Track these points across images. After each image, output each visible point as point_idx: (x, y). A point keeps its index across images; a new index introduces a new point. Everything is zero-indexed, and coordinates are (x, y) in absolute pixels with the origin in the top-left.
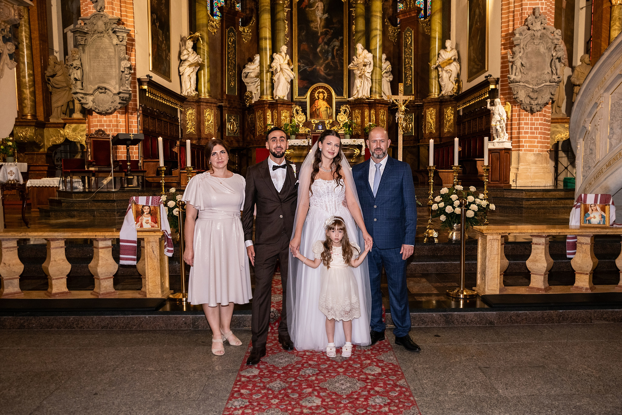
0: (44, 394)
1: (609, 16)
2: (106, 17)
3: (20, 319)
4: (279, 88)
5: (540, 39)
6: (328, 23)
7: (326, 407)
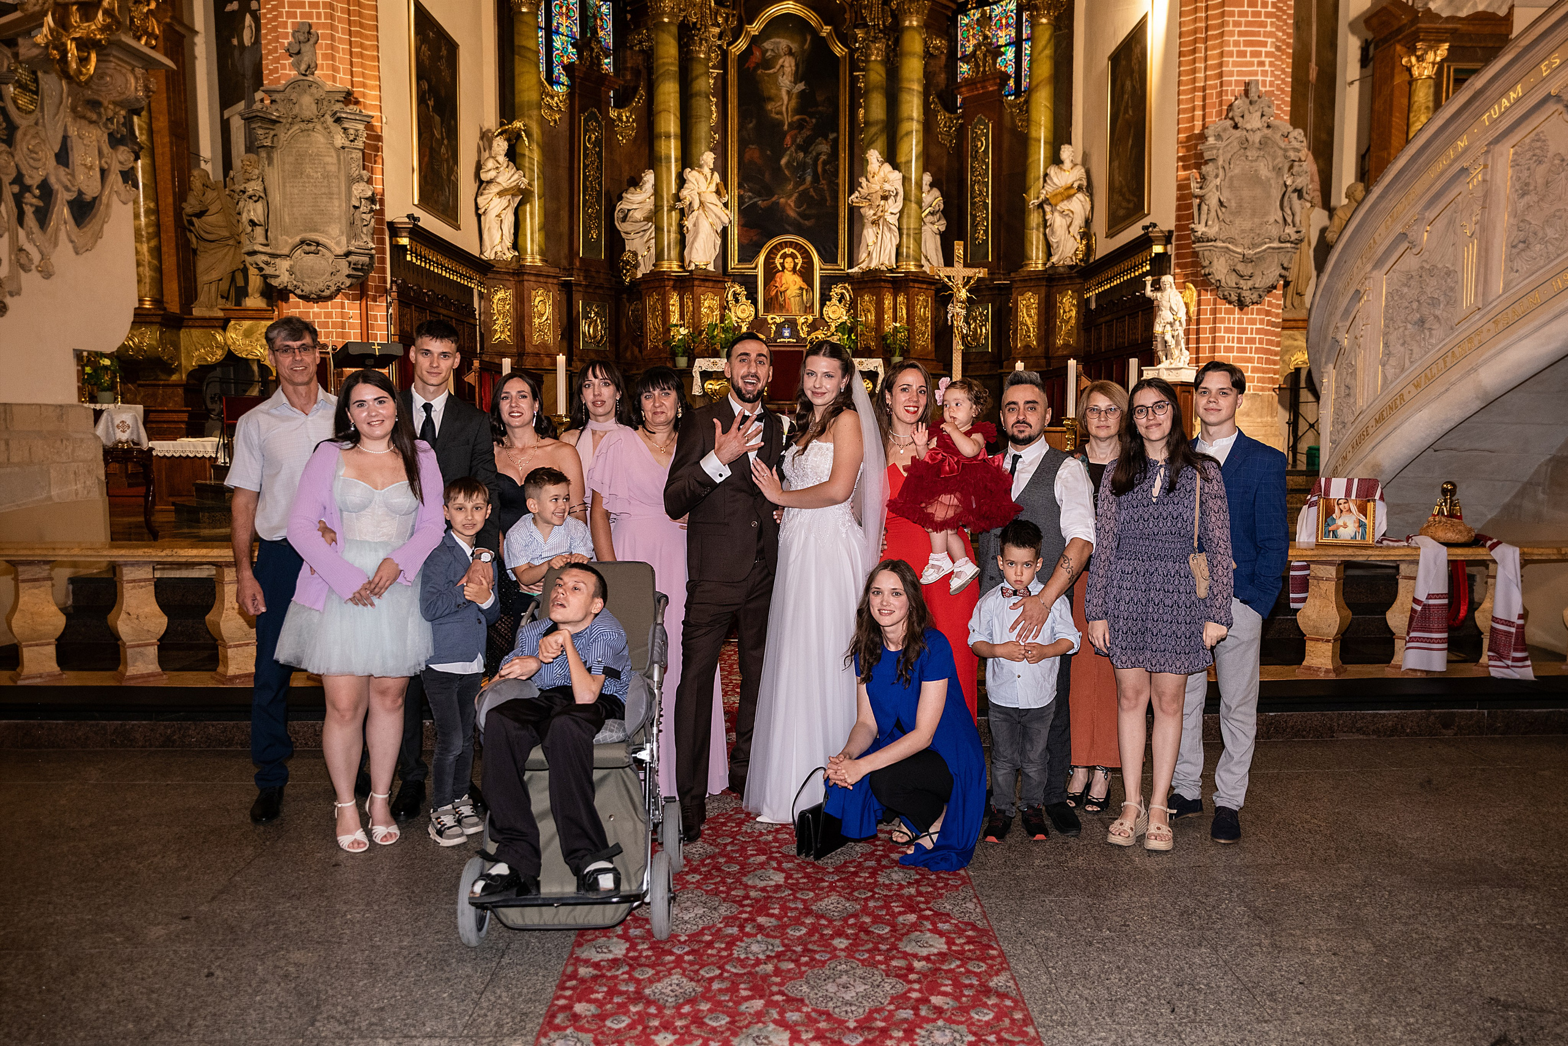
0: (233, 864)
1: (1405, 101)
2: (318, 86)
3: (165, 726)
4: (696, 245)
5: (1260, 149)
6: (805, 102)
7: (795, 888)
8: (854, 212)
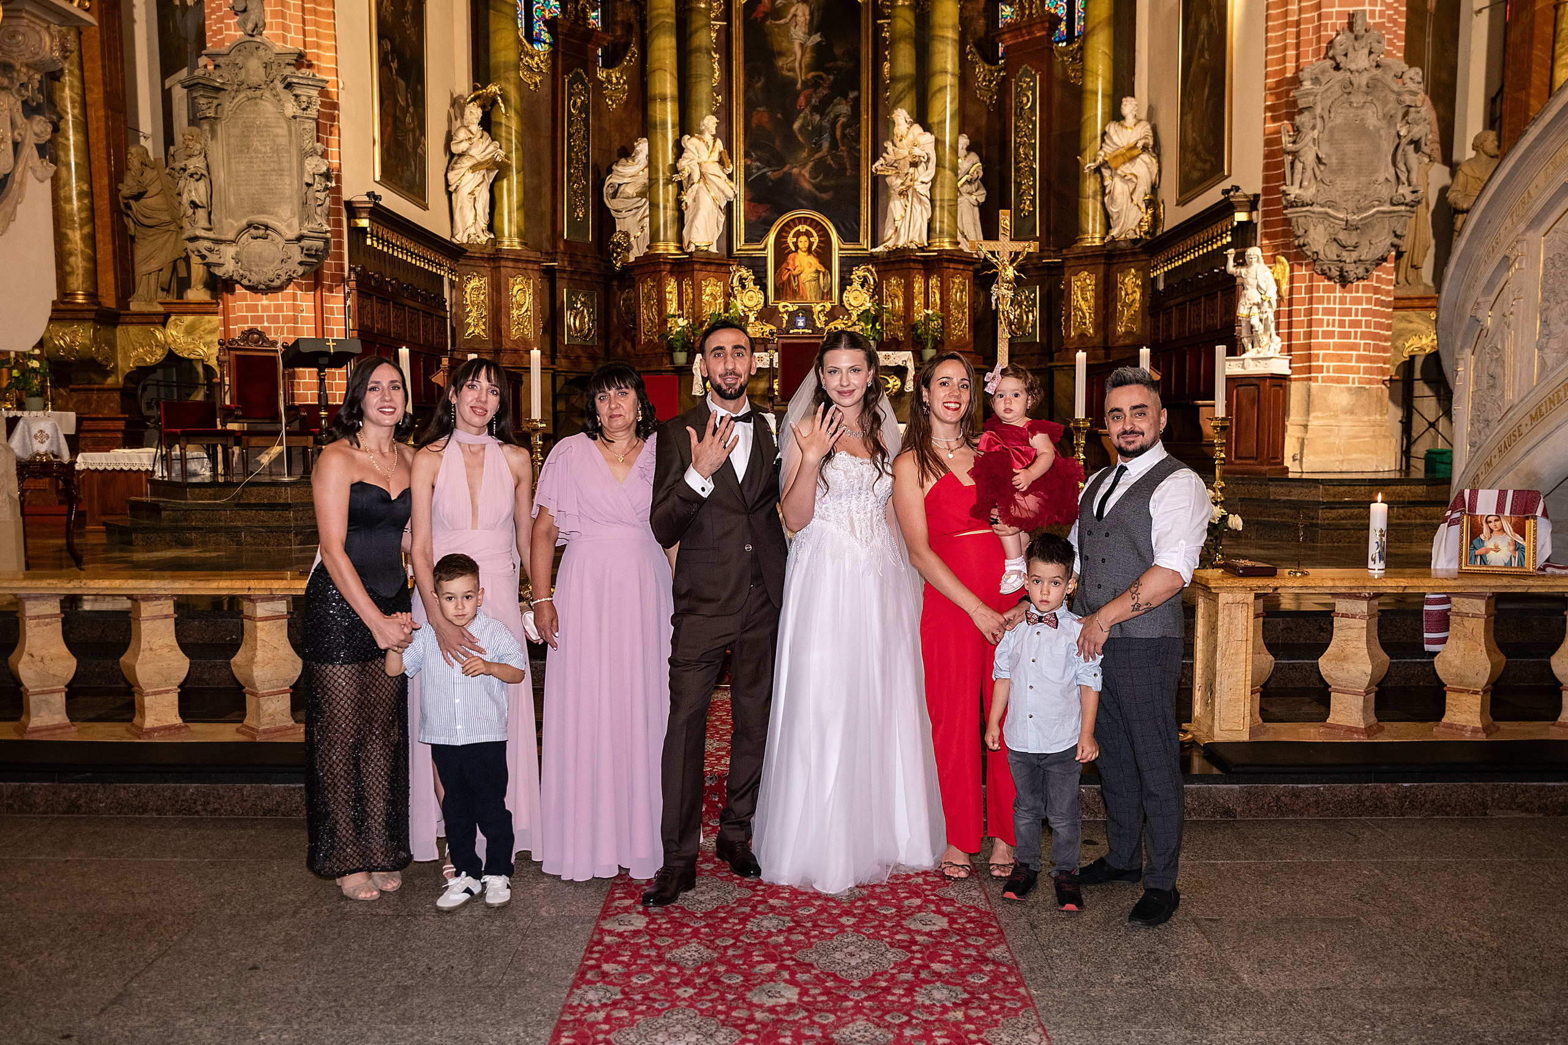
0: (131, 965)
1: (1550, 30)
2: (267, 48)
3: (70, 790)
4: (696, 223)
5: (1367, 94)
6: (821, 57)
7: (811, 1009)
8: (878, 182)
